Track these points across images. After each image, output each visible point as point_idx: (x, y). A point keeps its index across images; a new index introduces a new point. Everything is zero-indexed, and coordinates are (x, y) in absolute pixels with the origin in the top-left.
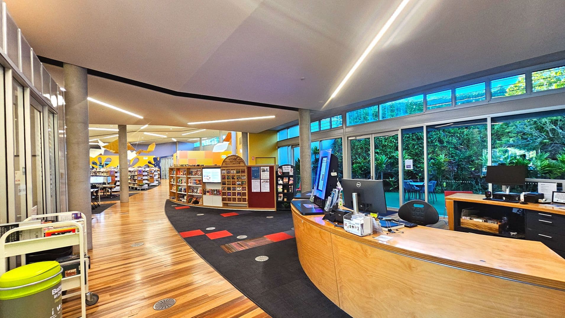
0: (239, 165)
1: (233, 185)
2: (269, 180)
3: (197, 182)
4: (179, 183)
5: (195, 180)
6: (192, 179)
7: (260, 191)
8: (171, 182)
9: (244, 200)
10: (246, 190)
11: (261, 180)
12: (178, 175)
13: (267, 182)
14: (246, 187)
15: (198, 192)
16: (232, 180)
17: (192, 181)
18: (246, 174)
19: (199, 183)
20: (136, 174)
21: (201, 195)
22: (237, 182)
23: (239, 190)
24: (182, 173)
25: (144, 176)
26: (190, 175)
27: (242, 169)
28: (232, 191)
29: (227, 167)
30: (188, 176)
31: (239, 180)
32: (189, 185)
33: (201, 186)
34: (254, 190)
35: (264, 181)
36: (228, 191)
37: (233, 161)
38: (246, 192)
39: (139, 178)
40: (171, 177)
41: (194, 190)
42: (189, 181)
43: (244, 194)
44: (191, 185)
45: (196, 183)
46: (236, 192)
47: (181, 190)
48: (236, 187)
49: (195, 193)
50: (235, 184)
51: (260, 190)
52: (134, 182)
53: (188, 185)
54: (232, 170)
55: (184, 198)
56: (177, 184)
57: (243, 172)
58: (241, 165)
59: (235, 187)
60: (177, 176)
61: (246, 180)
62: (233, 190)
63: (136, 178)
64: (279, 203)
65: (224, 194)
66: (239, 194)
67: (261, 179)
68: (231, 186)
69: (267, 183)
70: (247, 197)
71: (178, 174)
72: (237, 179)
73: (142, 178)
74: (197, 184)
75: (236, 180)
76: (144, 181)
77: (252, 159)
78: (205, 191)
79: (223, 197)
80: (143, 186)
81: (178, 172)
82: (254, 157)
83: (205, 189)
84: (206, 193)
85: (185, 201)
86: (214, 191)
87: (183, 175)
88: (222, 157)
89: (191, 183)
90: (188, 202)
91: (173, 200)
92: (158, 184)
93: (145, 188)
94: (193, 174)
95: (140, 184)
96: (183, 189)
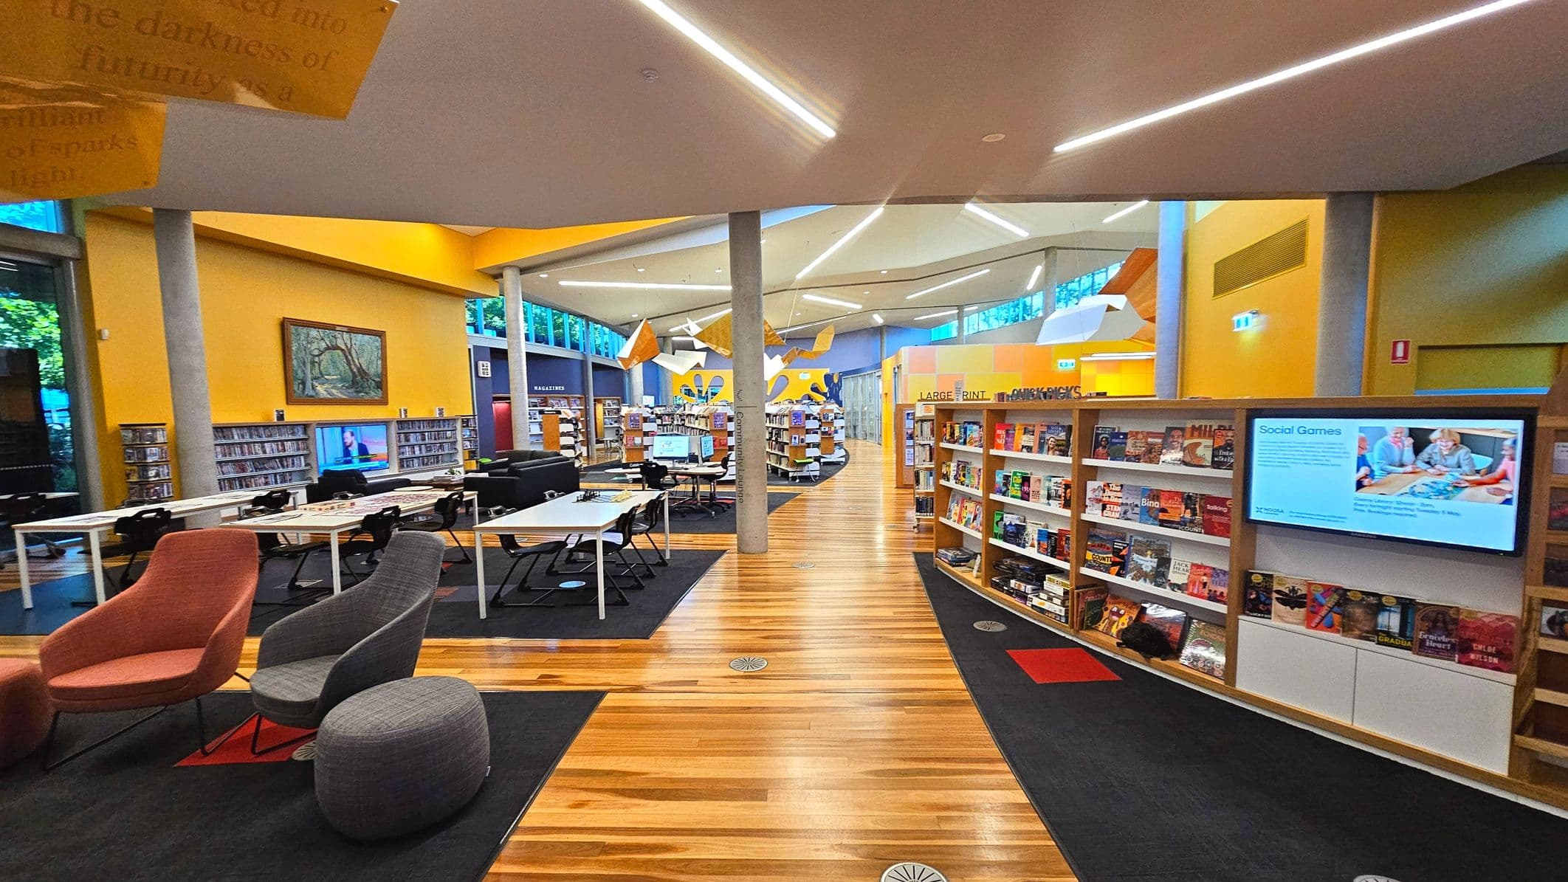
3: (1164, 510)
4: (1004, 494)
5: (1155, 495)
6: (1115, 481)
8: (946, 477)
12: (999, 447)
15: (1175, 577)
17: (1111, 495)
19: (1188, 515)
20: (786, 426)
21: (1222, 609)
24: (1026, 440)
25: (808, 432)
26: (1095, 456)
30: (1087, 462)
32: (1093, 514)
33: (1225, 542)
39: (793, 440)
40: (943, 453)
41: (1135, 556)
42: (1089, 495)
44: (1111, 519)
45: (1161, 516)
47: (1016, 534)
49: (1141, 575)
52: (780, 453)
53: (1084, 517)
55: (1041, 588)
56: (993, 496)
60: (993, 452)
63: (785, 438)
71: (1001, 441)
73: (802, 441)
74: (1163, 523)
76: (808, 450)
77: (1394, 357)
78: (1268, 590)
79: (1543, 695)
80: (806, 468)
81: (999, 432)
82: (1406, 344)
83: (1268, 578)
84: (1276, 606)
85: (1056, 608)
86: (1376, 604)
87: (1041, 450)
88: (1059, 367)
89: (1104, 508)
90: (1083, 626)
91: (957, 570)
92: (843, 459)
93: (812, 474)
94: (1130, 448)
95: (798, 461)
96: (1032, 532)
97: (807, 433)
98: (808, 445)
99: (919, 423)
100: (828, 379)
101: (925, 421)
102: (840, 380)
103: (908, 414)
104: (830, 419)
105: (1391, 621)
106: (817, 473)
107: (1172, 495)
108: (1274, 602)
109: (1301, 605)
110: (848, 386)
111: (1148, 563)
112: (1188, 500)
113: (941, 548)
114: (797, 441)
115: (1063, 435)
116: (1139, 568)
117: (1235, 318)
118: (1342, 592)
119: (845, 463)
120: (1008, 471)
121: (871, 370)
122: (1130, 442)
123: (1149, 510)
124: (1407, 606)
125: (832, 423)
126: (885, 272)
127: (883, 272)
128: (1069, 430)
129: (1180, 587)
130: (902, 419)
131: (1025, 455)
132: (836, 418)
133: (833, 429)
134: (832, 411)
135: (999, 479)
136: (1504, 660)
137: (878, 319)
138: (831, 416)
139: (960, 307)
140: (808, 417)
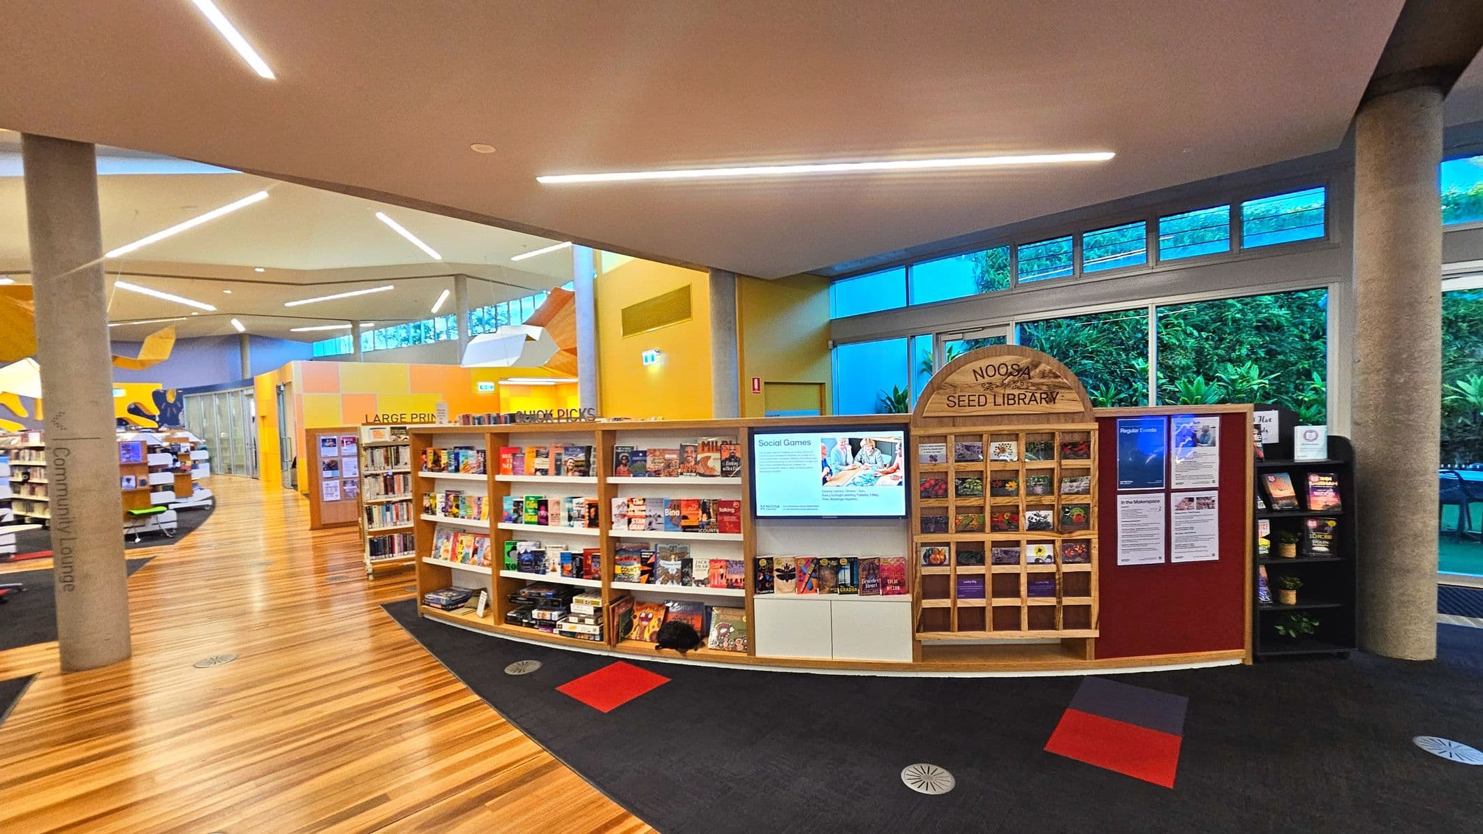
0: (1044, 407)
1: (995, 529)
2: (1216, 493)
3: (685, 518)
4: (515, 521)
5: (676, 505)
6: (638, 496)
7: (1163, 561)
8: (430, 510)
9: (1078, 617)
10: (1088, 559)
11: (1173, 495)
12: (505, 472)
13: (1204, 504)
14: (1088, 541)
15: (699, 573)
16: (989, 501)
17: (635, 510)
18: (1092, 463)
21: (740, 593)
22: (1029, 514)
23: (1037, 562)
24: (541, 463)
25: (153, 469)
26: (617, 474)
27: (1064, 432)
28: (988, 570)
29: (954, 420)
30: (611, 480)
31: (1047, 500)
32: (619, 530)
33: (739, 537)
34: (1126, 557)
35: (1191, 500)
36: (963, 570)
37: (1003, 385)
38: (1092, 567)
39: (125, 484)
40: (423, 483)
41: (662, 562)
42: (615, 511)
43: (1078, 584)
44: (638, 531)
45: (684, 523)
46: (1023, 570)
47: (535, 561)
48: (1024, 543)
49: (669, 578)
50: (1013, 524)
51: (1163, 556)
53: (612, 533)
54: (995, 436)
55: (568, 611)
56: (502, 526)
57: (1076, 448)
58: (1060, 406)
59: (1017, 543)
60: (499, 478)
61: (1092, 500)
62: (998, 562)
64: (1266, 618)
65: (936, 586)
66: (1040, 584)
67: (1174, 486)
68: (988, 537)
69: (1205, 511)
70: (1092, 601)
71: (506, 464)
72: (1030, 493)
73: (143, 483)
74: (685, 529)
75: (1022, 500)
76: (153, 495)
77: (754, 389)
78: (771, 570)
79: (927, 603)
80: (153, 520)
81: (504, 456)
82: (758, 379)
83: (770, 560)
84: (777, 582)
85: (590, 628)
86: (836, 565)
87: (558, 473)
88: (480, 390)
89: (629, 522)
90: (620, 639)
91: (456, 614)
92: (209, 502)
93: (164, 527)
94: (650, 465)
95: (136, 512)
96: (553, 556)
97: (151, 472)
98: (155, 488)
99: (369, 451)
100: (158, 397)
101: (377, 447)
102: (179, 398)
103: (324, 441)
104: (183, 450)
105: (845, 576)
106: (174, 525)
107: (689, 503)
108: (776, 579)
109: (792, 577)
110: (193, 408)
111: (673, 566)
112: (704, 507)
113: (429, 592)
114: (133, 483)
115: (582, 456)
116: (666, 572)
117: (644, 354)
118: (817, 561)
119: (213, 507)
120: (516, 495)
121: (236, 387)
122: (649, 459)
123: (670, 519)
124: (853, 562)
125: (187, 455)
126: (262, 270)
127: (257, 270)
128: (588, 450)
129: (703, 582)
130: (315, 445)
131: (539, 478)
132: (193, 449)
133: (189, 463)
134: (186, 440)
135: (508, 506)
136: (902, 587)
137: (239, 326)
138: (185, 447)
139: (355, 323)
140: (152, 449)
